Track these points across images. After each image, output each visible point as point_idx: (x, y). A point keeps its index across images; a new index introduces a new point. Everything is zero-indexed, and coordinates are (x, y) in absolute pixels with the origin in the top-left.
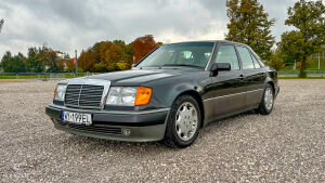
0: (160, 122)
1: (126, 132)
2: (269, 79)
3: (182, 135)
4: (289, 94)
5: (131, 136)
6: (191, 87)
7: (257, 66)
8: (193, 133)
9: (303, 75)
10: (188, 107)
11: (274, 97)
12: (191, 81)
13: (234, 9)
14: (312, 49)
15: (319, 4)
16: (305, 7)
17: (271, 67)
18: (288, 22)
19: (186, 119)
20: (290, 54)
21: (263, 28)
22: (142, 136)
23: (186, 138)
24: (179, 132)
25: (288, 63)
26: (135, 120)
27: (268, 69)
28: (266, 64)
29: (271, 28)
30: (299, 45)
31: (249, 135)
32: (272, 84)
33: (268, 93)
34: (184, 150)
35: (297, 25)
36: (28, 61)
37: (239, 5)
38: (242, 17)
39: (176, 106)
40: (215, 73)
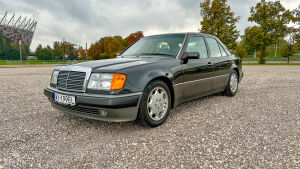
0: (133, 104)
1: (103, 113)
2: (234, 66)
3: (154, 116)
4: (251, 78)
5: (108, 116)
6: (163, 74)
7: (224, 54)
8: (164, 114)
9: (262, 62)
10: (160, 91)
11: (238, 81)
12: (163, 68)
13: (206, 9)
14: (270, 41)
15: (278, 4)
16: (265, 7)
17: (236, 55)
18: (250, 19)
19: (158, 101)
20: (252, 45)
21: (229, 25)
22: (117, 117)
23: (157, 118)
24: (151, 114)
25: (250, 52)
26: (110, 103)
27: (233, 57)
28: (232, 53)
29: (236, 24)
30: (260, 37)
31: (215, 116)
32: (237, 70)
33: (233, 78)
34: (155, 129)
35: (258, 22)
36: (54, 51)
37: (210, 6)
38: (212, 15)
39: (148, 90)
40: (185, 61)
